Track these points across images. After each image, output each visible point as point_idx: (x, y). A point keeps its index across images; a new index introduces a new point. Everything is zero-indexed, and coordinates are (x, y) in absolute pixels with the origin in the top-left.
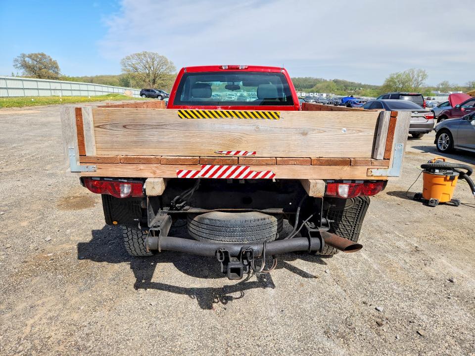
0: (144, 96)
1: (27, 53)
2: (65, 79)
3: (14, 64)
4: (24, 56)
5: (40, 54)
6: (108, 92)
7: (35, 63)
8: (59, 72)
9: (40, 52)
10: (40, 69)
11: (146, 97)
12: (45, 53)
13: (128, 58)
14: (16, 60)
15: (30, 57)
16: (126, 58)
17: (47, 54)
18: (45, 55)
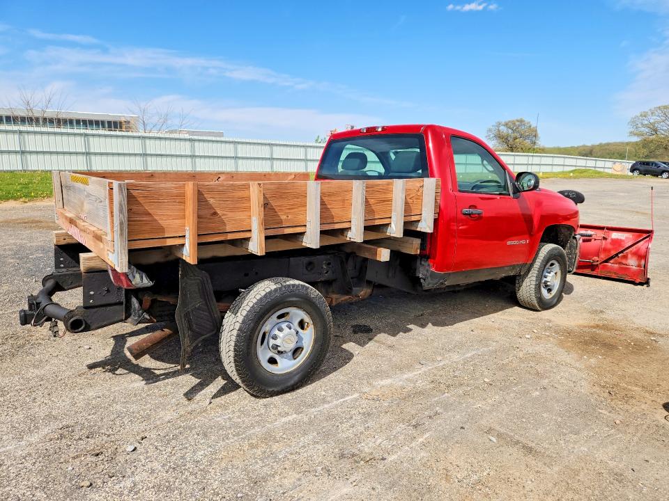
0: (636, 173)
1: (503, 121)
2: (543, 150)
3: (487, 135)
4: (499, 124)
5: (518, 121)
6: (575, 166)
7: (510, 131)
8: (537, 142)
9: (519, 119)
10: (515, 138)
11: (640, 173)
12: (524, 119)
13: (644, 115)
14: (490, 130)
15: (506, 125)
16: (641, 115)
17: (526, 119)
18: (524, 121)
